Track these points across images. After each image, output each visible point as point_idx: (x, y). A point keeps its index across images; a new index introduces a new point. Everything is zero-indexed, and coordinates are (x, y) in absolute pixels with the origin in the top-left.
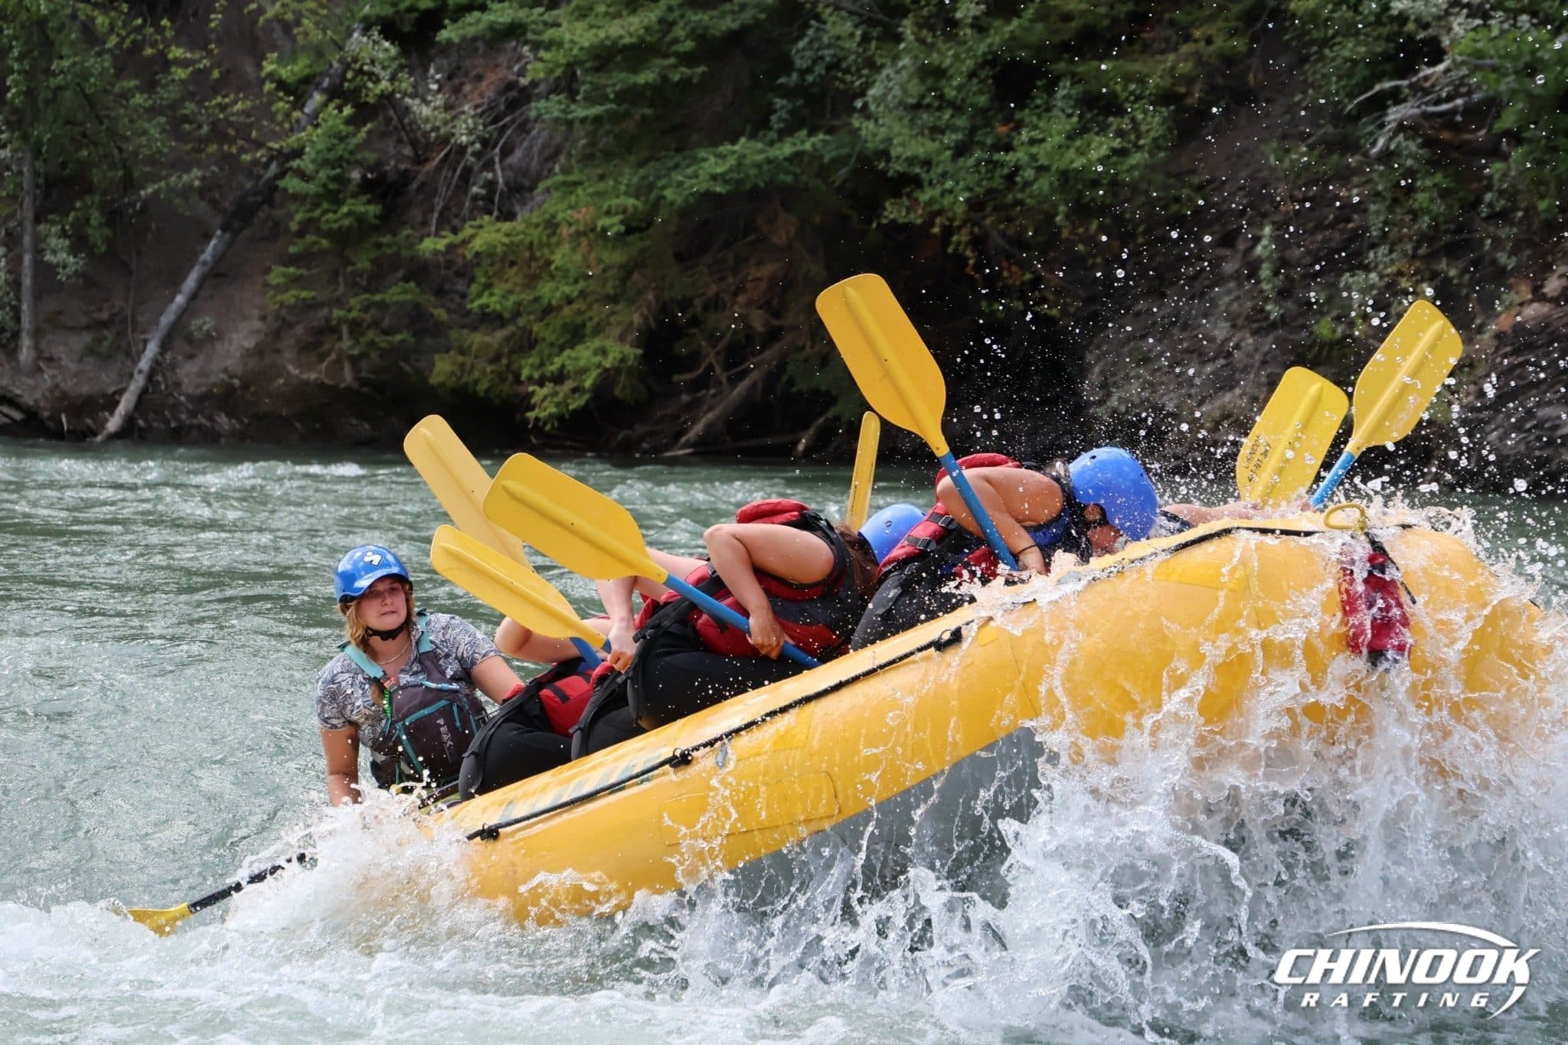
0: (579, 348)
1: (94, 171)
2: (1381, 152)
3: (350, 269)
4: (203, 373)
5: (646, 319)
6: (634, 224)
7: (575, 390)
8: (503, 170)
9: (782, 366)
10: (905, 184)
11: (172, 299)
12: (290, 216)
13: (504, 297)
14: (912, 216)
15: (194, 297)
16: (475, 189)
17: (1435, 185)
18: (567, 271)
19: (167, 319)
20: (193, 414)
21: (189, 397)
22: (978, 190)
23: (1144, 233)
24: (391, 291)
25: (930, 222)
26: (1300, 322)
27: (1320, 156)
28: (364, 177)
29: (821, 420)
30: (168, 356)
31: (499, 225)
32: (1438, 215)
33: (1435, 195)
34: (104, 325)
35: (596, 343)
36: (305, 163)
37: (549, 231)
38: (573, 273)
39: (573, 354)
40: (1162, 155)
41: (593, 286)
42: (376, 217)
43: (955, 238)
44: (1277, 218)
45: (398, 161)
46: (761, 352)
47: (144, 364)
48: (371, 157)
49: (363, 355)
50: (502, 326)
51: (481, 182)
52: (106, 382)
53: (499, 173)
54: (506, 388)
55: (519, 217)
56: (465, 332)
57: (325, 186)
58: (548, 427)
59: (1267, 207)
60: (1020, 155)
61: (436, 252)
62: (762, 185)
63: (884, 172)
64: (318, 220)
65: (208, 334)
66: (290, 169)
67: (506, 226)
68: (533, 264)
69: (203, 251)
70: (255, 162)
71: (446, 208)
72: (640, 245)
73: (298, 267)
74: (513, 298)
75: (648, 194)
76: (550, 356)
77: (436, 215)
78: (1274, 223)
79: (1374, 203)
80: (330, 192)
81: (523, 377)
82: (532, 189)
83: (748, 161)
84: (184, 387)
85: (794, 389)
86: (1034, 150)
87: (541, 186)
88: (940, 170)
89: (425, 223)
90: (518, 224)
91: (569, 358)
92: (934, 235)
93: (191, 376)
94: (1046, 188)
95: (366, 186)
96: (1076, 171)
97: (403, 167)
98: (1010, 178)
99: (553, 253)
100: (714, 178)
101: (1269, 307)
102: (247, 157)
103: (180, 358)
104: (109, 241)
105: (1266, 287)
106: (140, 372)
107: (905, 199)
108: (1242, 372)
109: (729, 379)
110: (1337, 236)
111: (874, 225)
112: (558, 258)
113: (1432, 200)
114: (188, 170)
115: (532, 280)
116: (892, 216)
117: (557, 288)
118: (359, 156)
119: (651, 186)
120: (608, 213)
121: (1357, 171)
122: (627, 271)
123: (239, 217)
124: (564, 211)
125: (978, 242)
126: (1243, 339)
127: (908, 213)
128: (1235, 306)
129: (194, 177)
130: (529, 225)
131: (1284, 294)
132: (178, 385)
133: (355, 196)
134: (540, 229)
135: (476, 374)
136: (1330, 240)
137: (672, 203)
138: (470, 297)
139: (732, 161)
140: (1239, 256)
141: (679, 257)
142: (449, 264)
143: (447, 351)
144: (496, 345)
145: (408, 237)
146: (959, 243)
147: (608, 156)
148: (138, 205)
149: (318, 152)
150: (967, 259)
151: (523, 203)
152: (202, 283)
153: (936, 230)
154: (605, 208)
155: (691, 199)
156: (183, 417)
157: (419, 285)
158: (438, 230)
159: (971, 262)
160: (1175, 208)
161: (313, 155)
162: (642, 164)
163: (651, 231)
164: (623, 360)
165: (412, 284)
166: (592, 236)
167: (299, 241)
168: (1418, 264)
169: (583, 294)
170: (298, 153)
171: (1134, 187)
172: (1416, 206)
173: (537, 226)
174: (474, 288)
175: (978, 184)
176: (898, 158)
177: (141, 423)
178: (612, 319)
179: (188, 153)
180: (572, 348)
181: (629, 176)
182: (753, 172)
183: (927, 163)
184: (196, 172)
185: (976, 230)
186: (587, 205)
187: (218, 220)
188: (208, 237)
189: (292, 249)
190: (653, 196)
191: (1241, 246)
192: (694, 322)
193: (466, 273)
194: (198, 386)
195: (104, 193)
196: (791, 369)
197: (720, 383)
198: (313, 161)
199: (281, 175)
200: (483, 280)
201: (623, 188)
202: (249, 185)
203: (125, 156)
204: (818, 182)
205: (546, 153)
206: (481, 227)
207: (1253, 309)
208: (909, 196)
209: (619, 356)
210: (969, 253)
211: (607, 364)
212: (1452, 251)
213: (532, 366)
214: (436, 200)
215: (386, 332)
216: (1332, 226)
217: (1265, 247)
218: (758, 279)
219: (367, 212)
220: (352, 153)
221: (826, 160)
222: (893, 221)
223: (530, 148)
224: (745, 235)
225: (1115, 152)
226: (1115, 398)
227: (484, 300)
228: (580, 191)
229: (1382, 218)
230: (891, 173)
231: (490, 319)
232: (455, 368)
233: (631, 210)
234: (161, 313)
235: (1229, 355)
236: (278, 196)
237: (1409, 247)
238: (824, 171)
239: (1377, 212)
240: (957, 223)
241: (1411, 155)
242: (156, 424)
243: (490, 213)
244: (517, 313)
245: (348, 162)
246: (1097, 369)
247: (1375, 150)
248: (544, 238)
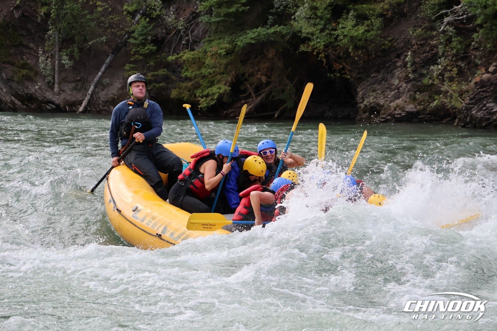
0: (213, 87)
1: (76, 37)
2: (442, 30)
3: (148, 65)
4: (106, 95)
5: (232, 79)
6: (229, 52)
7: (212, 99)
8: (191, 37)
9: (271, 92)
10: (306, 40)
11: (98, 73)
12: (131, 50)
13: (192, 73)
14: (308, 49)
15: (104, 73)
16: (184, 42)
17: (458, 40)
18: (209, 65)
19: (96, 79)
20: (104, 106)
21: (102, 101)
22: (327, 42)
23: (375, 54)
24: (160, 71)
25: (313, 51)
26: (419, 79)
27: (425, 32)
28: (152, 39)
29: (282, 108)
30: (97, 90)
31: (190, 52)
32: (458, 49)
33: (458, 43)
34: (78, 81)
35: (218, 86)
36: (135, 35)
37: (204, 54)
38: (211, 66)
39: (211, 89)
40: (379, 32)
41: (217, 70)
42: (155, 50)
43: (320, 56)
44: (413, 50)
45: (161, 34)
46: (265, 88)
47: (90, 92)
48: (154, 33)
49: (152, 89)
50: (191, 81)
51: (185, 40)
52: (79, 97)
53: (190, 37)
54: (192, 99)
55: (196, 50)
56: (181, 83)
57: (141, 41)
58: (204, 110)
59: (410, 47)
60: (339, 32)
61: (172, 60)
62: (265, 41)
63: (300, 36)
64: (139, 51)
65: (108, 83)
66: (131, 36)
67: (192, 53)
68: (200, 64)
69: (106, 60)
70: (121, 35)
71: (175, 47)
72: (230, 58)
73: (133, 64)
74: (194, 73)
75: (232, 43)
76: (205, 89)
77: (172, 50)
78: (411, 51)
79: (440, 45)
80: (142, 43)
81: (197, 96)
82: (199, 42)
83: (261, 34)
84: (101, 99)
85: (274, 99)
86: (343, 30)
87: (202, 41)
88: (316, 36)
89: (169, 52)
90: (196, 52)
91: (210, 90)
92: (314, 55)
93: (103, 95)
94: (346, 41)
95: (153, 41)
96: (355, 36)
97: (163, 35)
98: (336, 39)
99: (206, 60)
100: (252, 38)
101: (410, 75)
102: (119, 33)
103: (100, 90)
104: (79, 56)
105: (409, 69)
106: (89, 94)
107: (306, 45)
108: (402, 94)
109: (256, 96)
110: (429, 54)
111: (297, 52)
112: (207, 62)
113: (457, 45)
114: (102, 37)
115: (199, 68)
116: (302, 49)
117: (207, 70)
118: (150, 33)
119: (234, 41)
120: (221, 49)
121: (435, 36)
122: (227, 65)
123: (117, 50)
124: (209, 48)
125: (327, 57)
126: (403, 84)
127: (307, 48)
128: (400, 75)
129: (104, 39)
130: (199, 52)
131: (414, 71)
132: (99, 98)
133: (149, 44)
134: (202, 53)
135: (184, 95)
136: (428, 56)
137: (239, 46)
138: (183, 73)
139: (257, 34)
140: (401, 61)
141: (241, 61)
142: (176, 63)
143: (175, 88)
144: (189, 86)
145: (164, 56)
146: (321, 57)
147: (221, 32)
148: (88, 47)
149: (139, 32)
150: (324, 62)
151: (197, 46)
152: (106, 69)
153: (315, 53)
154: (220, 47)
155: (245, 45)
156: (101, 107)
157: (167, 69)
158: (173, 53)
159: (325, 62)
160: (383, 47)
161: (137, 32)
162: (231, 35)
163: (233, 54)
164: (225, 91)
165: (166, 69)
166: (217, 55)
167: (133, 57)
168: (453, 62)
169: (214, 72)
170: (133, 32)
171: (372, 41)
172: (452, 46)
173: (201, 52)
174: (183, 70)
175: (327, 40)
176: (304, 33)
177: (89, 109)
178: (222, 79)
179: (102, 32)
180: (211, 87)
181: (227, 39)
182: (263, 37)
183: (312, 34)
184: (104, 37)
185: (326, 53)
186: (215, 47)
187: (111, 51)
188: (108, 56)
189: (132, 59)
190: (234, 44)
191: (402, 58)
192: (246, 80)
193: (180, 66)
194: (105, 98)
195: (78, 44)
196: (273, 93)
197: (253, 97)
198: (138, 34)
199: (128, 38)
200: (185, 68)
201: (226, 42)
202: (119, 41)
203: (84, 33)
204: (281, 40)
205: (204, 31)
206: (185, 53)
207: (405, 76)
208: (307, 43)
209: (224, 90)
210: (324, 60)
211: (221, 92)
212: (462, 59)
213: (200, 93)
214: (173, 45)
215: (158, 83)
216: (428, 52)
217: (409, 58)
218: (264, 68)
219: (152, 49)
220: (149, 32)
221: (283, 33)
222: (303, 51)
223: (199, 30)
224: (260, 55)
225: (366, 31)
226: (366, 101)
227: (186, 74)
228: (213, 42)
229: (442, 50)
230: (302, 37)
231: (188, 79)
232: (178, 93)
233: (228, 48)
234: (95, 77)
235: (398, 89)
236: (128, 44)
237: (450, 58)
238: (283, 36)
239: (441, 48)
240: (321, 51)
241: (452, 32)
242: (93, 109)
243: (188, 49)
244: (195, 78)
245: (147, 34)
246: (361, 93)
247: (441, 30)
248: (203, 56)
